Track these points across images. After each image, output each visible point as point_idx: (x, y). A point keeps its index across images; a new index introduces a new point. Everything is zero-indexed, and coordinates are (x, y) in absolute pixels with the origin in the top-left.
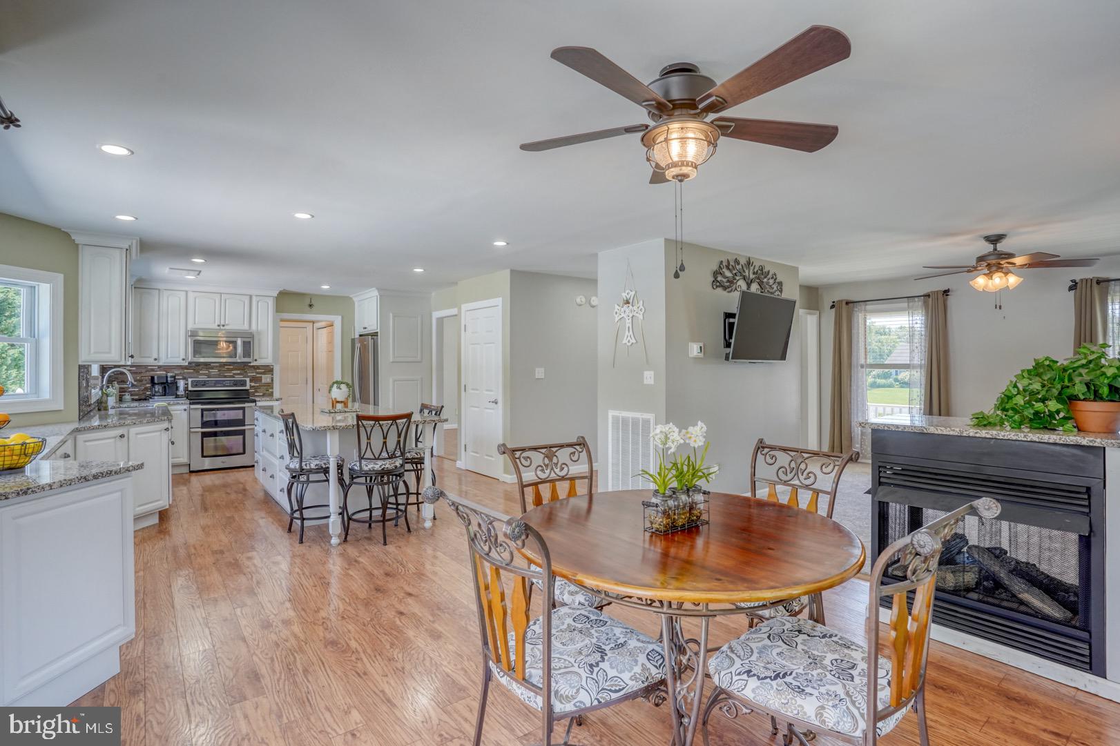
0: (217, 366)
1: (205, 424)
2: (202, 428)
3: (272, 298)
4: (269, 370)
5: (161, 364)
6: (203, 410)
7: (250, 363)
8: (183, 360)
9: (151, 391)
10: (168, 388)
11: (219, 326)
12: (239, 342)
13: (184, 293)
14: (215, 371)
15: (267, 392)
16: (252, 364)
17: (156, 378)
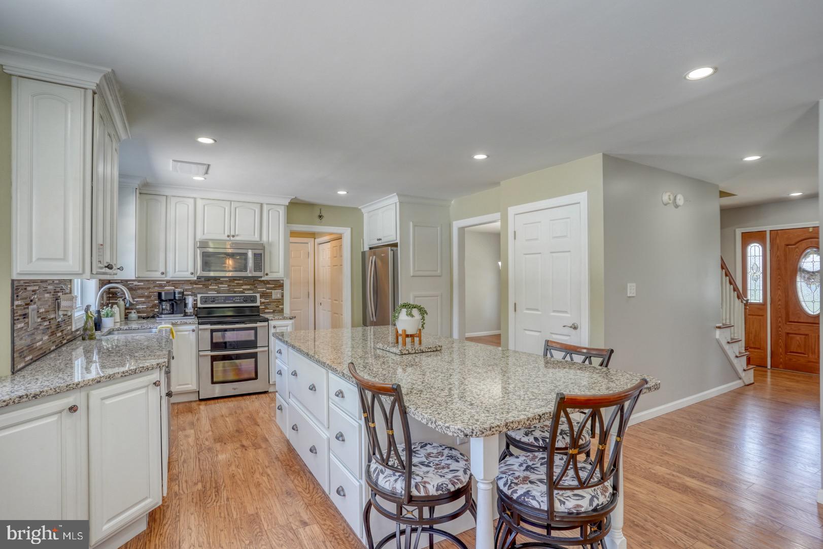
0: (226, 281)
1: (215, 346)
2: (212, 350)
3: (283, 208)
4: (279, 285)
5: (168, 278)
6: (212, 331)
7: (261, 277)
8: (192, 274)
9: (159, 308)
10: (176, 305)
11: (228, 236)
12: (250, 254)
13: (192, 201)
14: (224, 287)
15: (278, 309)
16: (263, 279)
17: (163, 294)
